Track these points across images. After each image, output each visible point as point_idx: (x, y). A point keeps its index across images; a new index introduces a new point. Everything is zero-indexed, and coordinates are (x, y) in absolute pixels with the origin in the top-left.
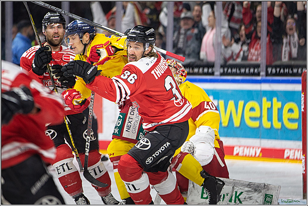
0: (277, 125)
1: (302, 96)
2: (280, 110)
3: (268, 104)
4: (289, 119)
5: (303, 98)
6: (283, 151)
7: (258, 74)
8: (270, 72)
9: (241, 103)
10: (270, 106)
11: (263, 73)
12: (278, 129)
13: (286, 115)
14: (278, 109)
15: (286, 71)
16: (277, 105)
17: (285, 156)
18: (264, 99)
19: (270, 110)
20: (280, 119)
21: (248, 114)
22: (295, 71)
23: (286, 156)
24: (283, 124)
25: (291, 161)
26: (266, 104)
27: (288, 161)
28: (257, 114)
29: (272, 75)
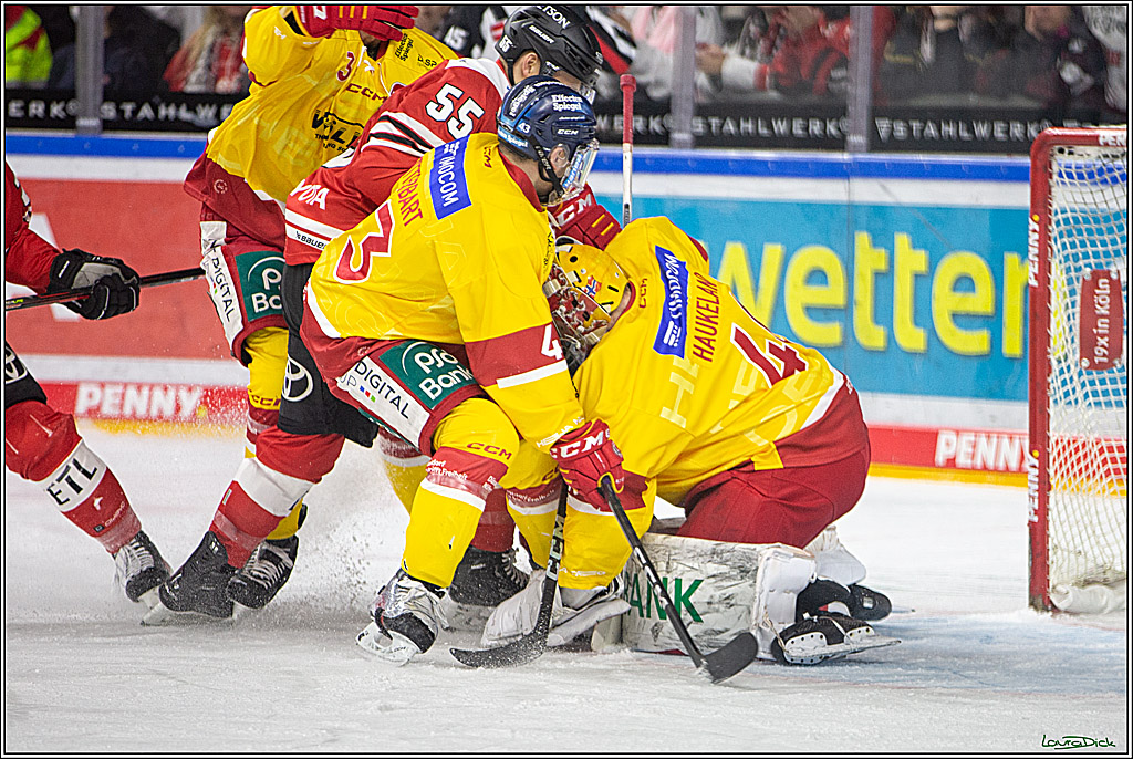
0: (911, 338)
1: (1031, 228)
2: (923, 281)
3: (878, 259)
4: (955, 316)
5: (1036, 236)
6: (931, 437)
7: (839, 143)
8: (883, 133)
9: (773, 253)
10: (883, 266)
11: (857, 139)
12: (913, 354)
13: (944, 301)
14: (917, 276)
15: (948, 130)
16: (910, 260)
17: (940, 458)
18: (863, 239)
19: (884, 278)
20: (922, 315)
21: (798, 295)
22: (982, 130)
23: (941, 456)
24: (932, 334)
25: (962, 475)
26: (868, 258)
27: (950, 473)
28: (834, 295)
29: (893, 144)
